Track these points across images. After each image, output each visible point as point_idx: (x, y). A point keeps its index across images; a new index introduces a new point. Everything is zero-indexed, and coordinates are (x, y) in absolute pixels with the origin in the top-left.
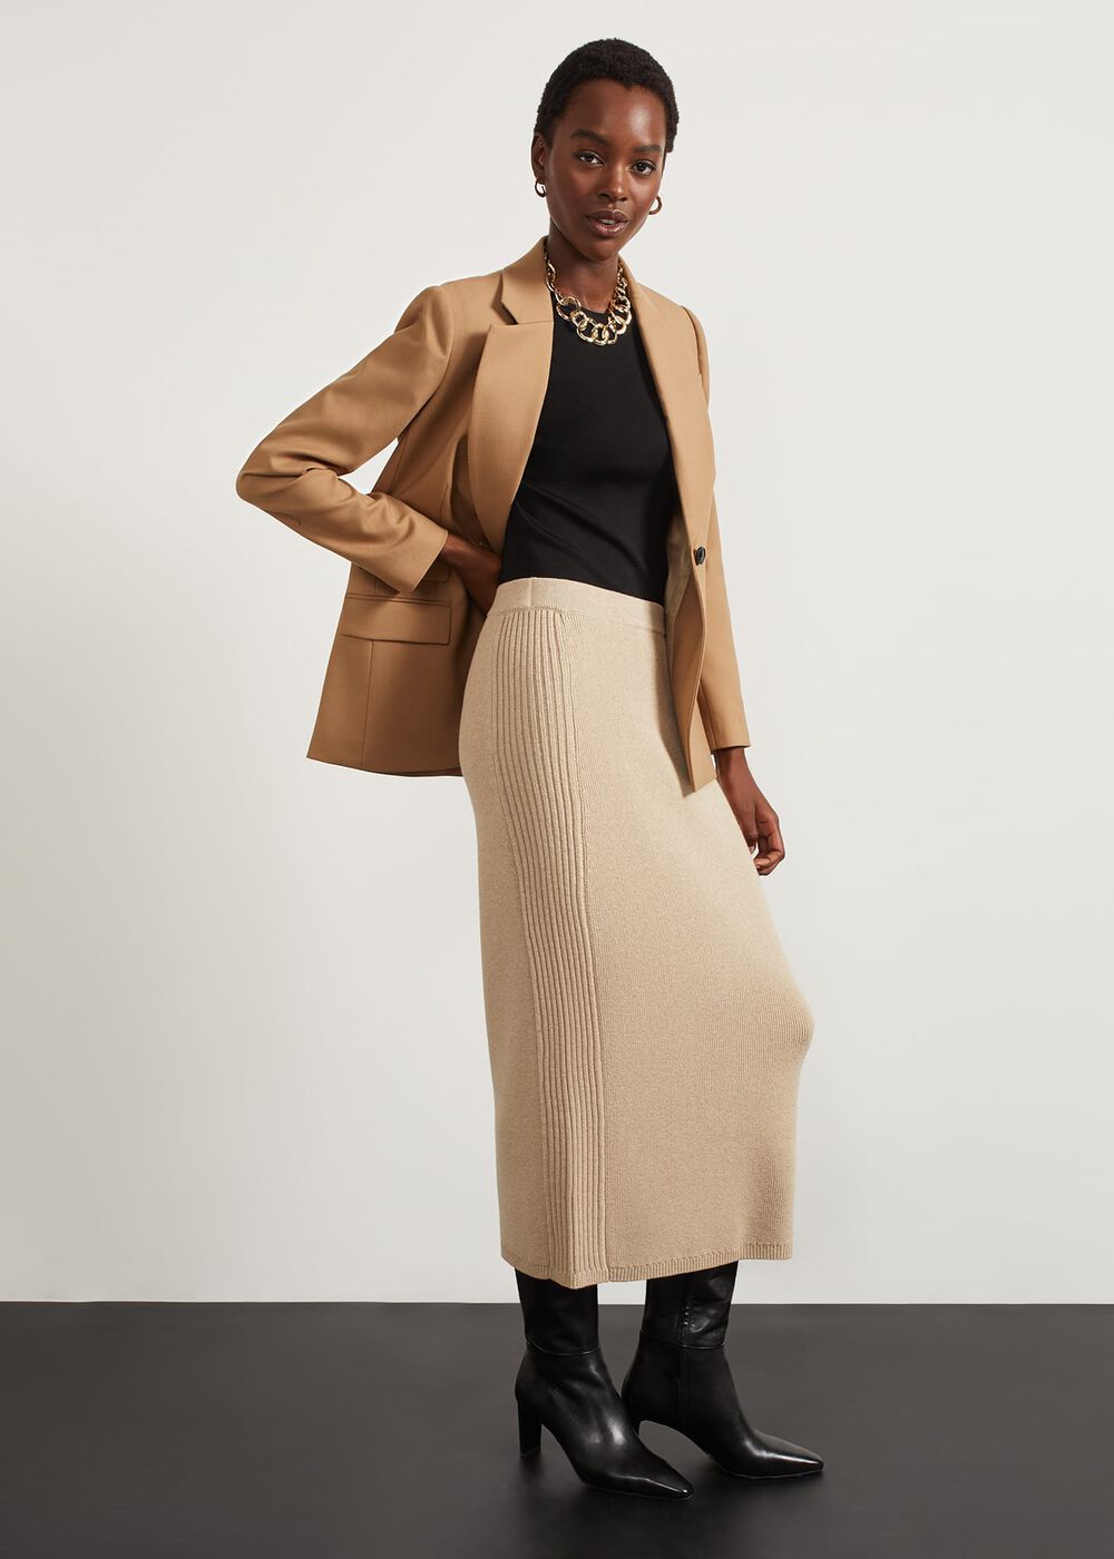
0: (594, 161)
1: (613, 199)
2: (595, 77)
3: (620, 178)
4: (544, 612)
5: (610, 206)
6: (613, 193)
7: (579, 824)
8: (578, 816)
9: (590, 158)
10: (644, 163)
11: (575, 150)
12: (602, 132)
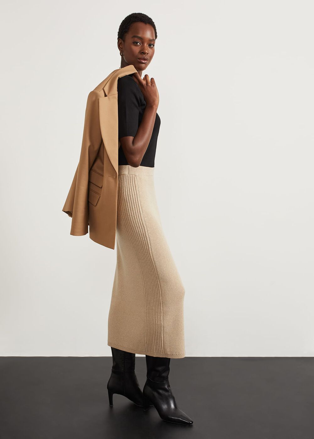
0: (138, 44)
1: (144, 53)
2: (136, 21)
3: (146, 48)
4: (132, 176)
5: (144, 55)
6: (145, 52)
7: (147, 232)
8: (146, 230)
9: (137, 43)
10: (151, 44)
11: (133, 41)
12: (140, 35)
